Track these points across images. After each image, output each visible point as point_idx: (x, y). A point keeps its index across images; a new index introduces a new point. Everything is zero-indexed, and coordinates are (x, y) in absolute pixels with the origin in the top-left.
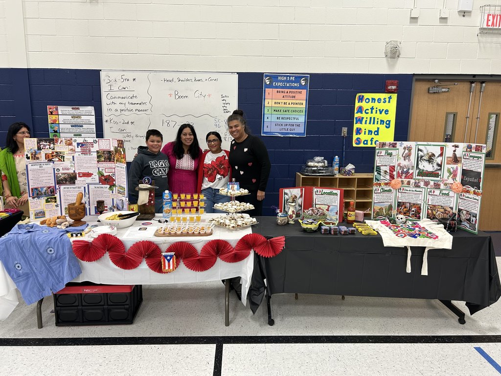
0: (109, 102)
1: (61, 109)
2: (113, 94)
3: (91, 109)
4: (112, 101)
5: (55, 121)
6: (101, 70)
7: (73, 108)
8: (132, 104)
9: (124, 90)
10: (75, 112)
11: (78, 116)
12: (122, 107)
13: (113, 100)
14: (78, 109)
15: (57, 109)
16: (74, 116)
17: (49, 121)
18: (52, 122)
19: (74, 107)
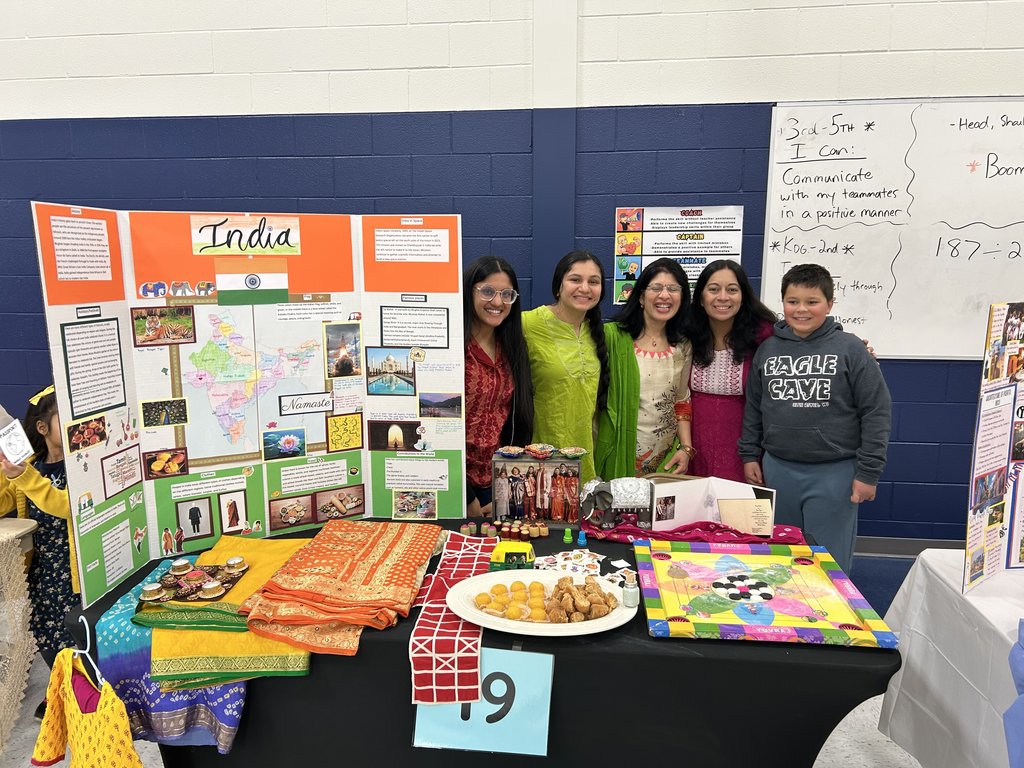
0: (787, 191)
1: (652, 215)
2: (801, 170)
3: (734, 214)
4: (796, 188)
5: (632, 247)
6: (775, 104)
7: (684, 213)
8: (854, 195)
9: (836, 156)
10: (688, 223)
11: (697, 234)
12: (826, 205)
13: (801, 187)
14: (698, 213)
15: (640, 216)
16: (683, 235)
17: (618, 250)
18: (624, 250)
19: (689, 209)
